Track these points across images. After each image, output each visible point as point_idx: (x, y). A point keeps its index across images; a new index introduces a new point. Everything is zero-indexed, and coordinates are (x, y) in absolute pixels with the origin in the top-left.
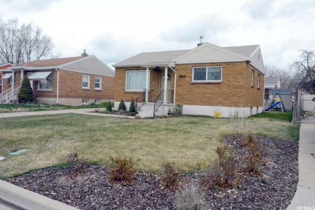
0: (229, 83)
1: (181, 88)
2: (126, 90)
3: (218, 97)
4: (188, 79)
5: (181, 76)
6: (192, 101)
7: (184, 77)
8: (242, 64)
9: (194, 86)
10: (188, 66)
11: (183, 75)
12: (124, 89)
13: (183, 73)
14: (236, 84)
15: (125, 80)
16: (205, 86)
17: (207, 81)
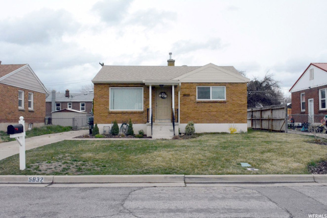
0: (234, 101)
1: (186, 106)
2: (111, 110)
3: (224, 115)
4: (192, 98)
5: (184, 95)
6: (198, 119)
7: (188, 95)
8: (244, 85)
9: (200, 104)
10: (191, 84)
11: (187, 93)
12: (108, 109)
13: (187, 91)
14: (239, 102)
15: (108, 98)
16: (211, 104)
17: (211, 99)
